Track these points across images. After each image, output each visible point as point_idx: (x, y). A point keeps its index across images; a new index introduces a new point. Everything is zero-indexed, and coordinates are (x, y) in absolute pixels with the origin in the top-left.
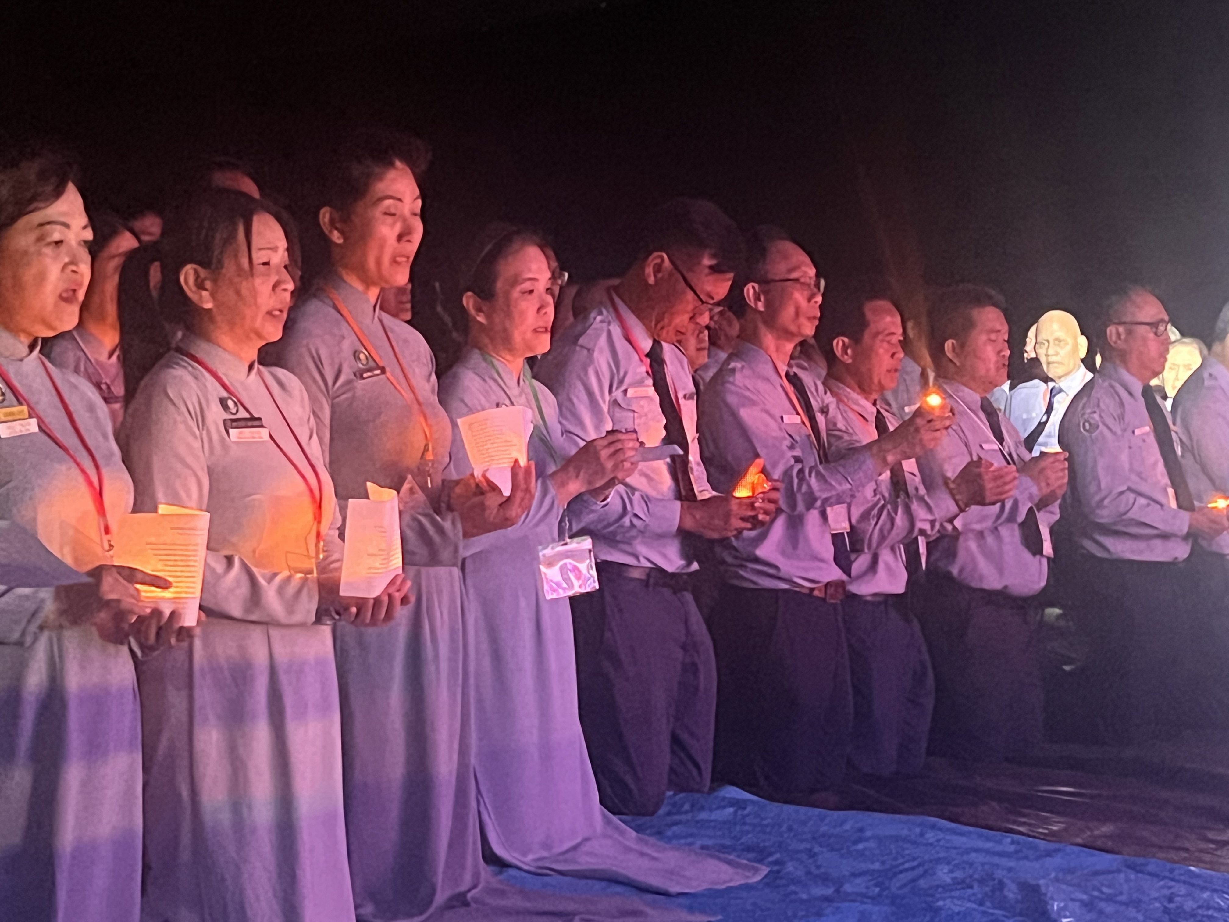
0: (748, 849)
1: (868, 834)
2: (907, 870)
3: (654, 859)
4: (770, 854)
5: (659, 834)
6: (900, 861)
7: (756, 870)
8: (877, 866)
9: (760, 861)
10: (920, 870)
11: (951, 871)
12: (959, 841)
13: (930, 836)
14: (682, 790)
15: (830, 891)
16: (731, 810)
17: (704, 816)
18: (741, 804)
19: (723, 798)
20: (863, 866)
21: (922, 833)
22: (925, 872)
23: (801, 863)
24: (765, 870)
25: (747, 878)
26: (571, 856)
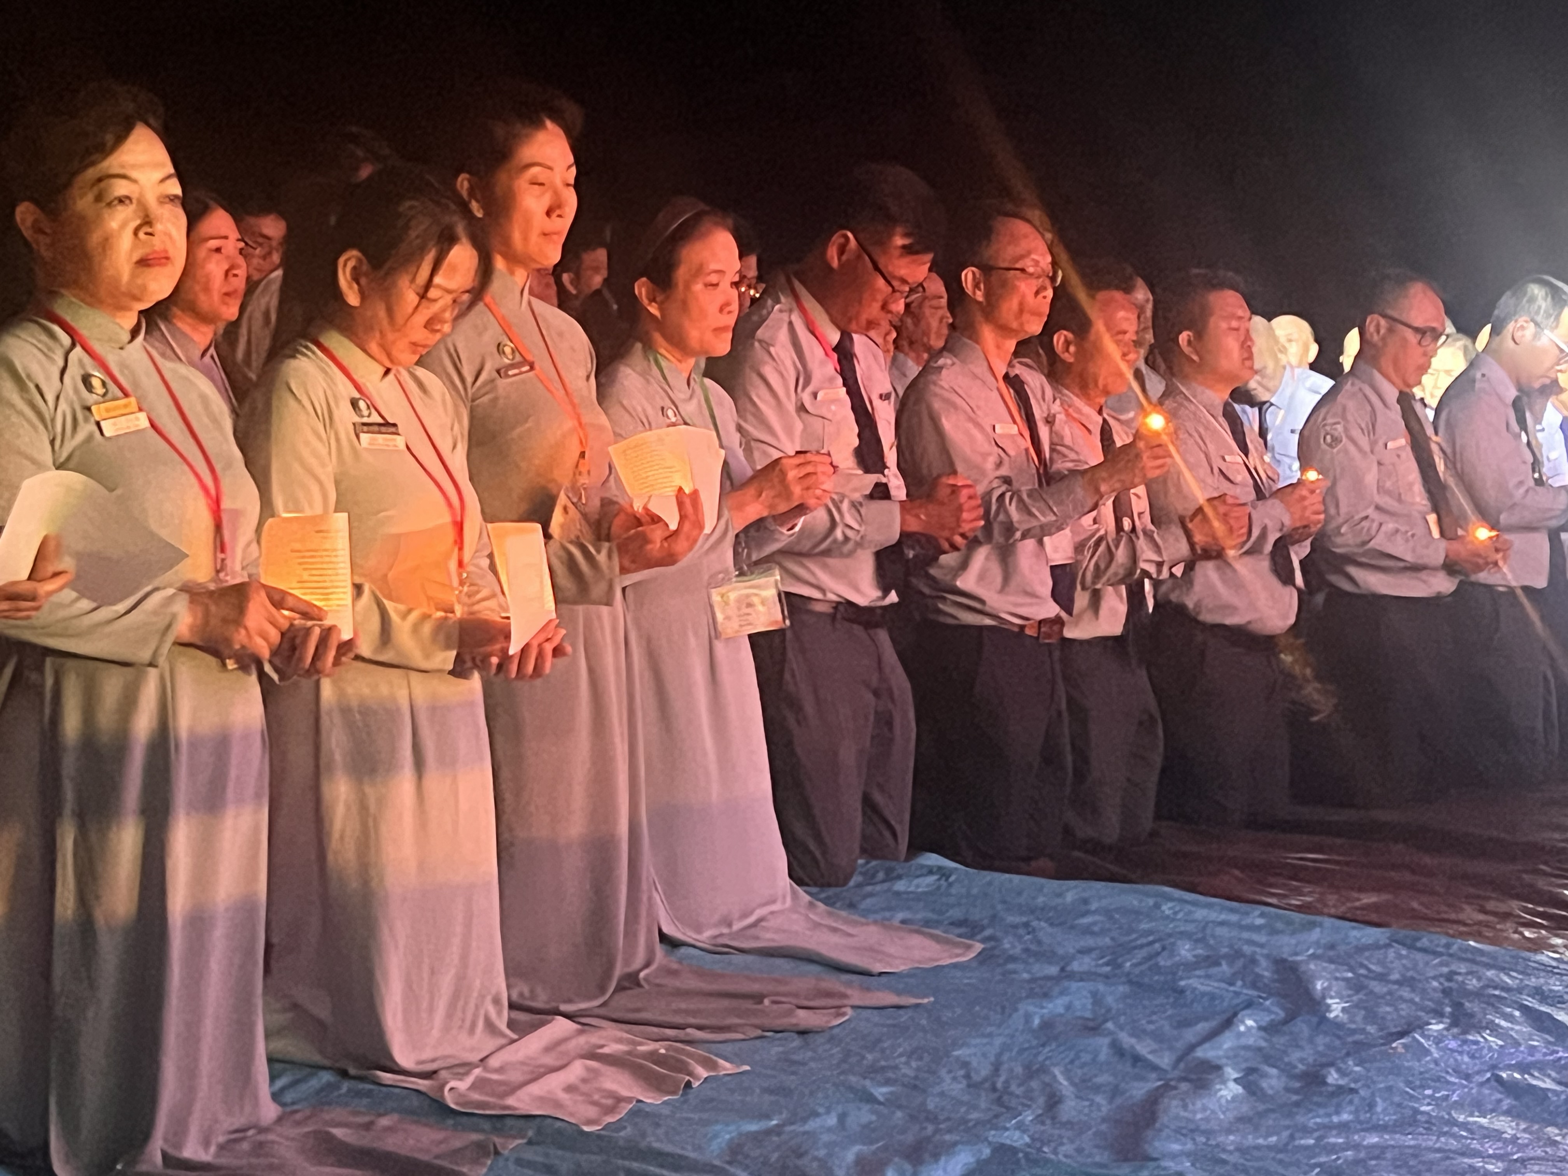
0: (957, 923)
1: (1094, 906)
2: (1142, 946)
3: (849, 935)
4: (983, 928)
5: (852, 906)
6: (1134, 936)
7: (969, 947)
8: (1107, 942)
9: (971, 937)
10: (1157, 946)
11: (1193, 948)
12: (1200, 914)
13: (1167, 908)
14: (875, 857)
15: (1053, 970)
16: (932, 879)
17: (900, 886)
18: (944, 873)
19: (922, 866)
20: (1090, 942)
21: (1157, 906)
22: (1164, 948)
23: (1020, 938)
24: (979, 947)
25: (958, 956)
26: (752, 931)
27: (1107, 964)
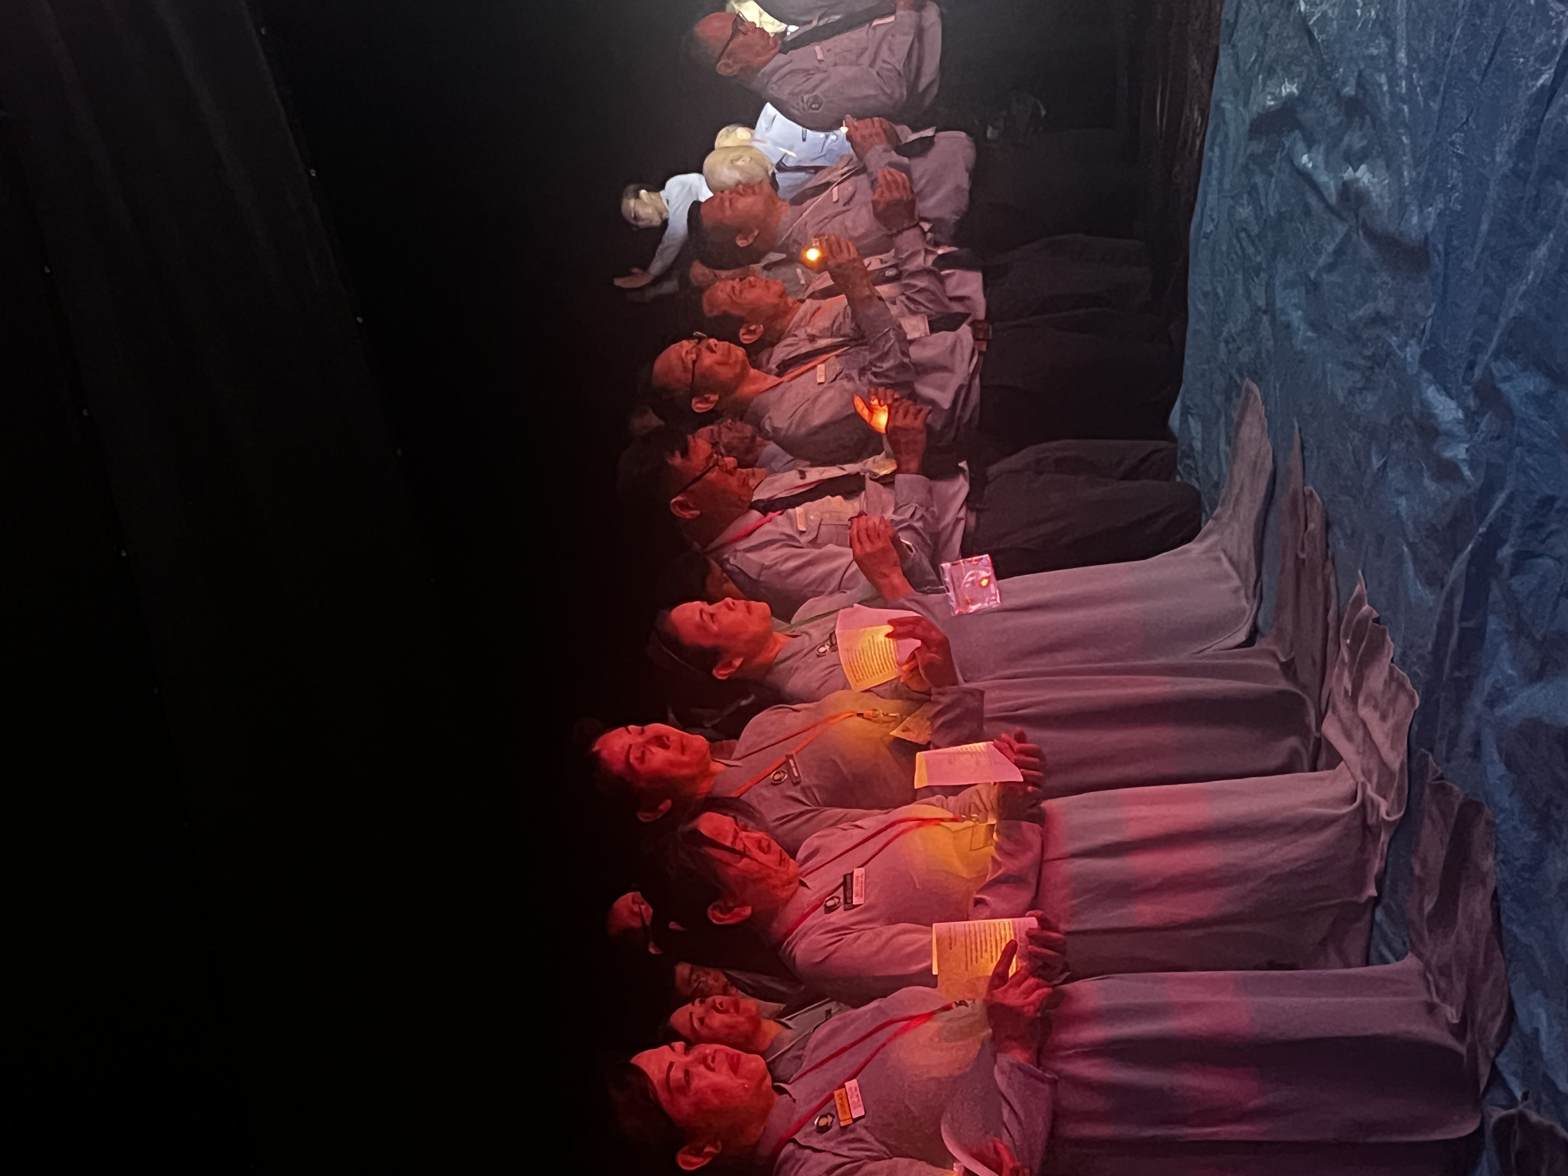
0: (1228, 399)
2: (1243, 249)
3: (1241, 488)
4: (1231, 377)
6: (1234, 255)
7: (1248, 391)
8: (1239, 276)
10: (1243, 235)
11: (1242, 205)
12: (1212, 199)
13: (1209, 228)
14: (1175, 467)
15: (1265, 319)
16: (1190, 419)
17: (1198, 445)
18: (1186, 411)
19: (1181, 428)
20: (1240, 290)
21: (1207, 236)
22: (1244, 230)
23: (1239, 349)
24: (1247, 381)
25: (1256, 398)
26: (1242, 568)
27: (1258, 276)
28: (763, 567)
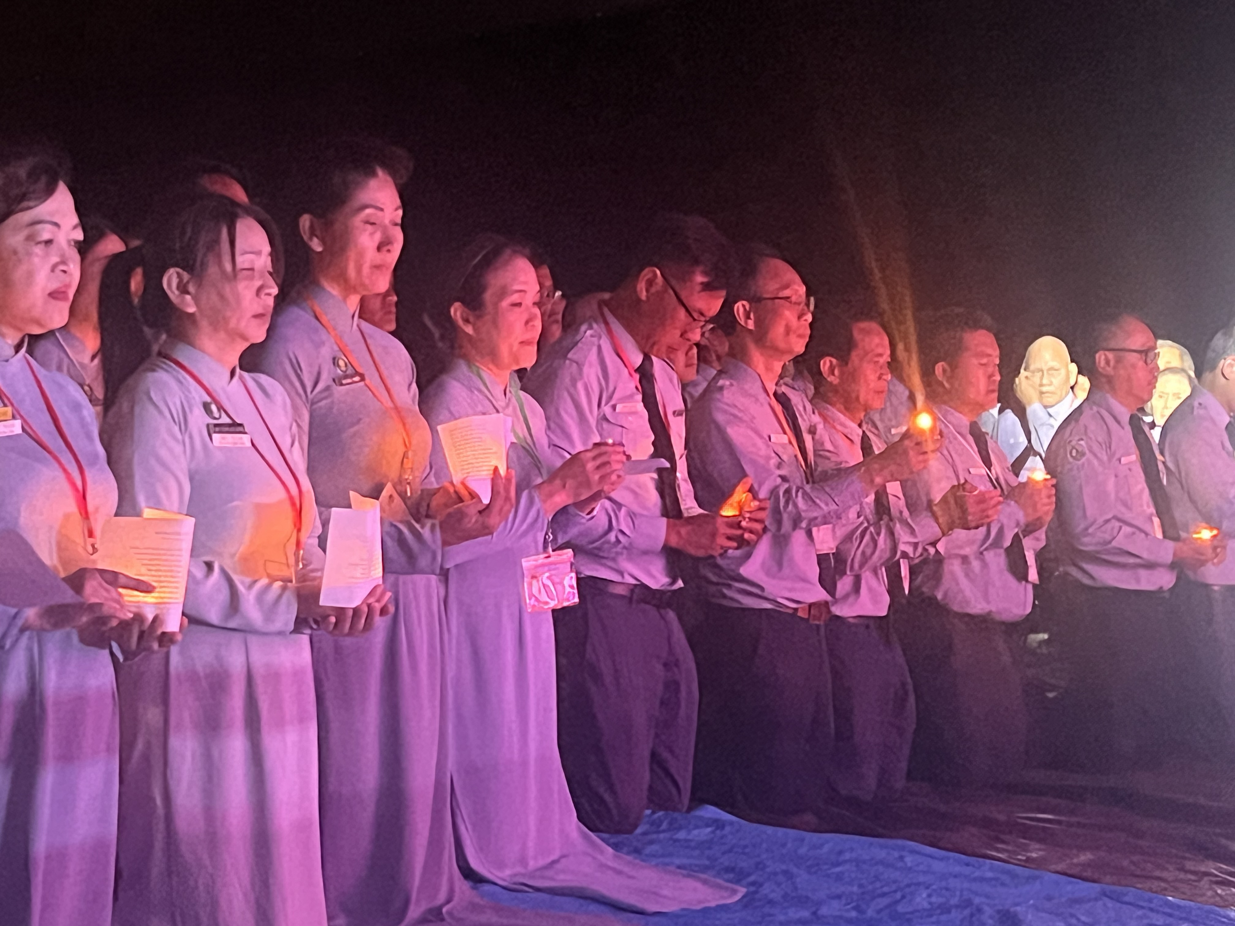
0: (726, 870)
1: (847, 856)
2: (884, 895)
3: (631, 878)
4: (749, 875)
5: (637, 852)
6: (880, 884)
7: (733, 891)
8: (855, 889)
9: (738, 882)
10: (898, 895)
11: (929, 896)
12: (938, 866)
13: (909, 860)
14: (661, 809)
16: (709, 829)
17: (681, 835)
18: (719, 825)
19: (701, 818)
20: (840, 889)
21: (901, 858)
22: (903, 897)
23: (779, 884)
24: (743, 891)
25: (723, 898)
26: (546, 872)
27: (854, 908)
28: (580, 365)
